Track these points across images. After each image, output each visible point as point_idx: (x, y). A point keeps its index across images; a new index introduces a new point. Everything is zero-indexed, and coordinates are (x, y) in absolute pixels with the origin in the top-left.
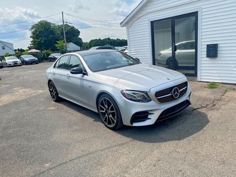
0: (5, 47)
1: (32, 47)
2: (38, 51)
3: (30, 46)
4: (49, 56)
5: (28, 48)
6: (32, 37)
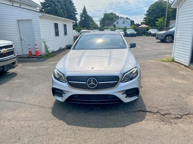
0: (125, 22)
1: (144, 22)
2: (147, 26)
3: (142, 22)
4: (148, 32)
5: (141, 23)
6: (146, 15)
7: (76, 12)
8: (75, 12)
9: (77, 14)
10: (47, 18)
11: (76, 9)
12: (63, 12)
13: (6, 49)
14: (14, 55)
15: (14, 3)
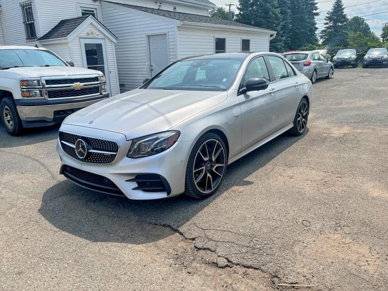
7: (316, 10)
8: (314, 11)
9: (317, 14)
10: (196, 29)
11: (316, 3)
12: (282, 13)
13: (81, 84)
14: (99, 94)
15: (162, 5)
